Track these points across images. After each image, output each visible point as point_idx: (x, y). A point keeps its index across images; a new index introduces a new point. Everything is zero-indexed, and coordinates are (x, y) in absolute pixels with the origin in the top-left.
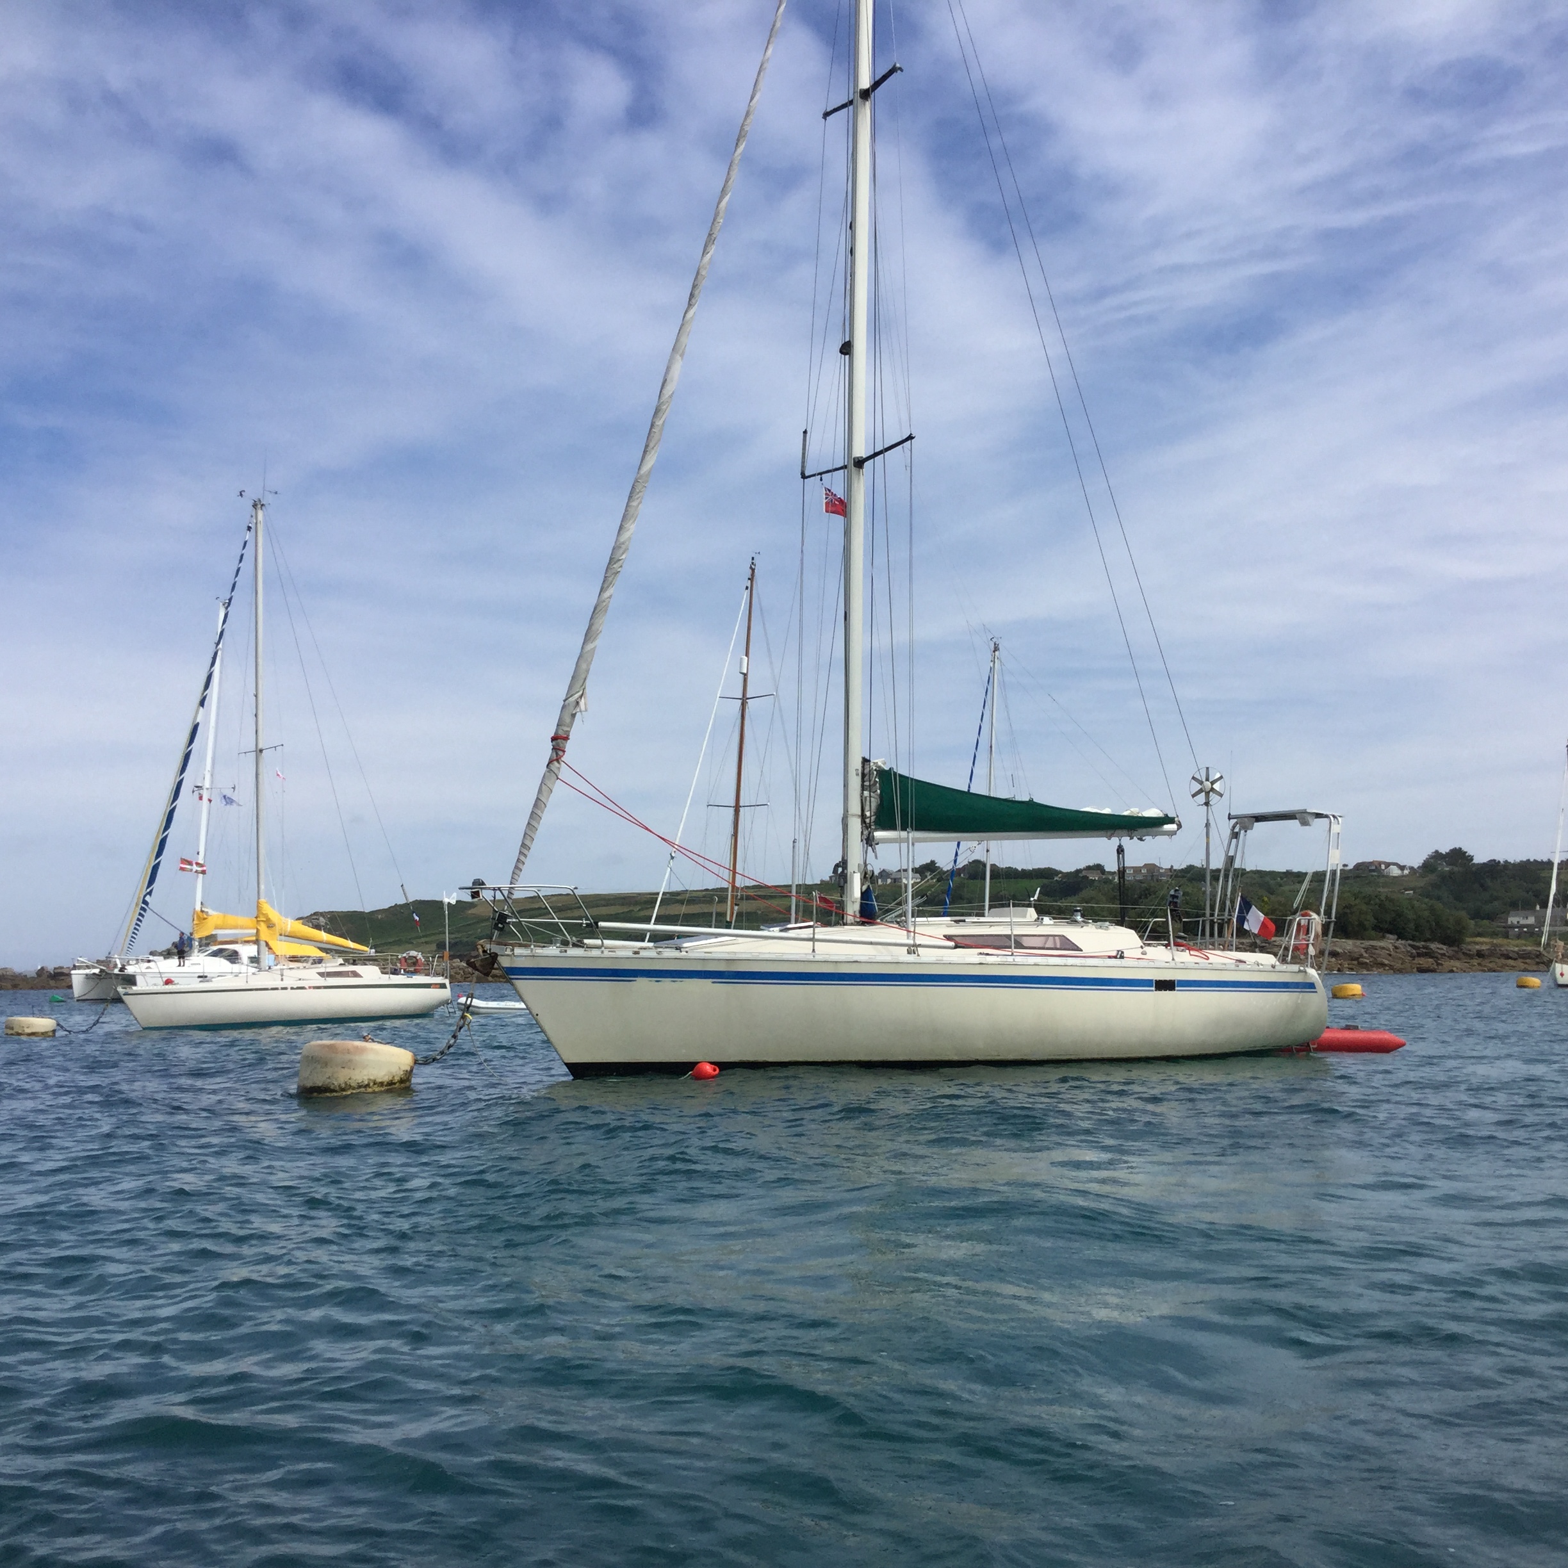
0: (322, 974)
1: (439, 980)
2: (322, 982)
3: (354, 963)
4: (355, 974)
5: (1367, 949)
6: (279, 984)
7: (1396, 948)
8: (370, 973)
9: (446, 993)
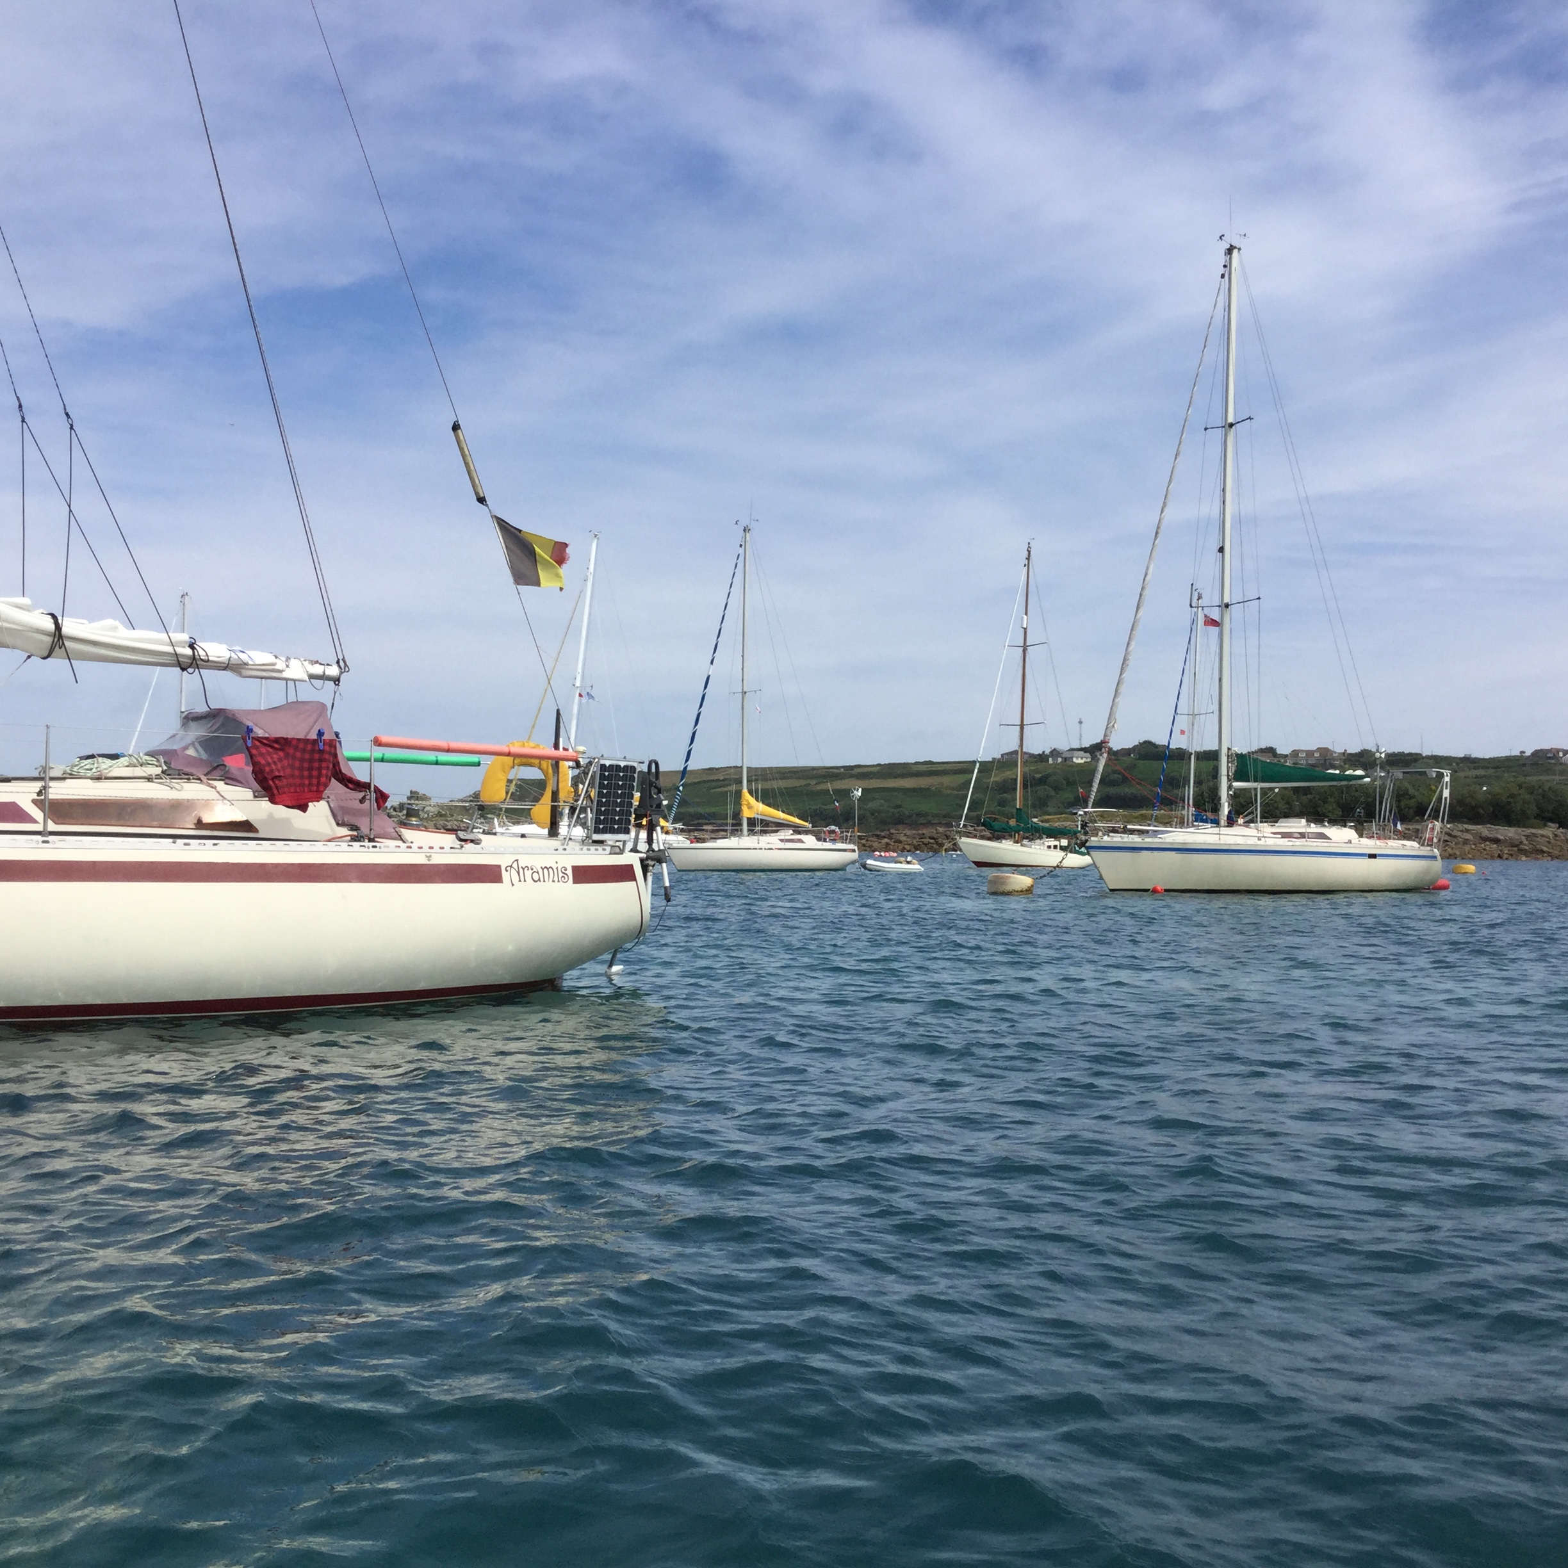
0: (782, 840)
1: (851, 846)
2: (782, 845)
3: (799, 833)
4: (800, 841)
5: (1527, 837)
6: (758, 846)
7: (1556, 836)
8: (810, 840)
9: (855, 856)
